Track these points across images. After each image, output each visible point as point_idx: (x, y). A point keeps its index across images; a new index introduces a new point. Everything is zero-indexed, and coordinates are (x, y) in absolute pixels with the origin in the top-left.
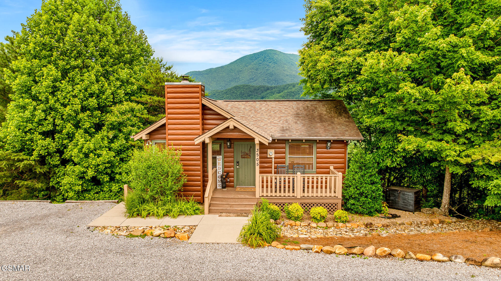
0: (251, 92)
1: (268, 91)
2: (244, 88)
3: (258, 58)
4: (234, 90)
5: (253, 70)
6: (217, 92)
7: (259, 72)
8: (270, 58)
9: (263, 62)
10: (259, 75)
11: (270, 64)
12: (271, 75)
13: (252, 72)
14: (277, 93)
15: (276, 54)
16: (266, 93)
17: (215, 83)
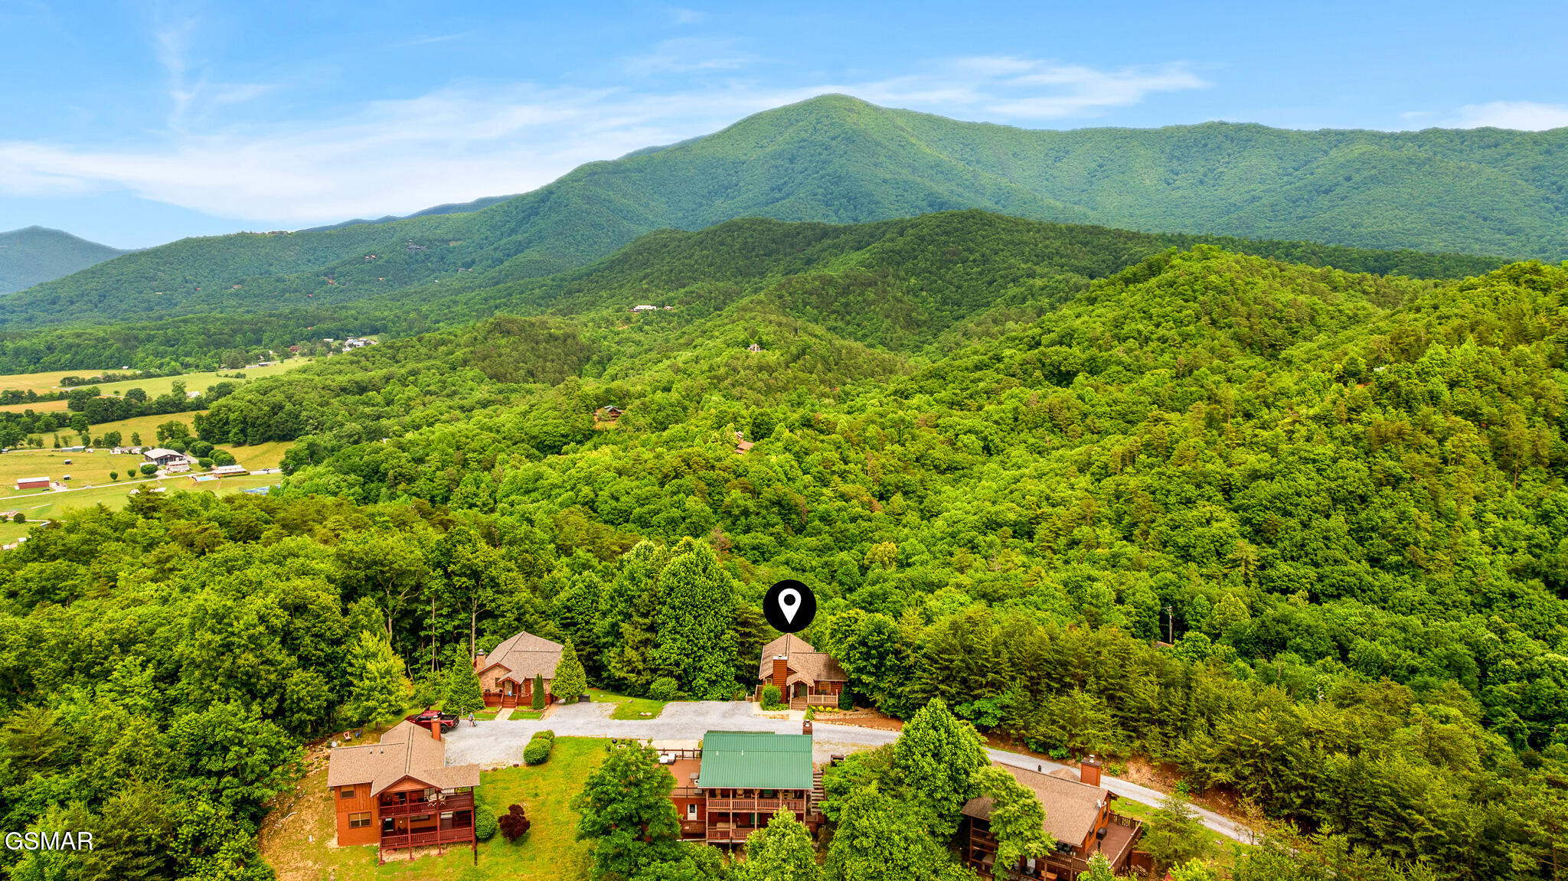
0: (774, 241)
1: (827, 242)
2: (754, 230)
3: (797, 121)
4: (724, 235)
5: (780, 162)
6: (673, 239)
7: (798, 167)
8: (832, 124)
9: (812, 135)
10: (800, 177)
11: (834, 143)
12: (837, 180)
13: (777, 167)
14: (851, 248)
15: (851, 110)
16: (819, 246)
17: (664, 200)
